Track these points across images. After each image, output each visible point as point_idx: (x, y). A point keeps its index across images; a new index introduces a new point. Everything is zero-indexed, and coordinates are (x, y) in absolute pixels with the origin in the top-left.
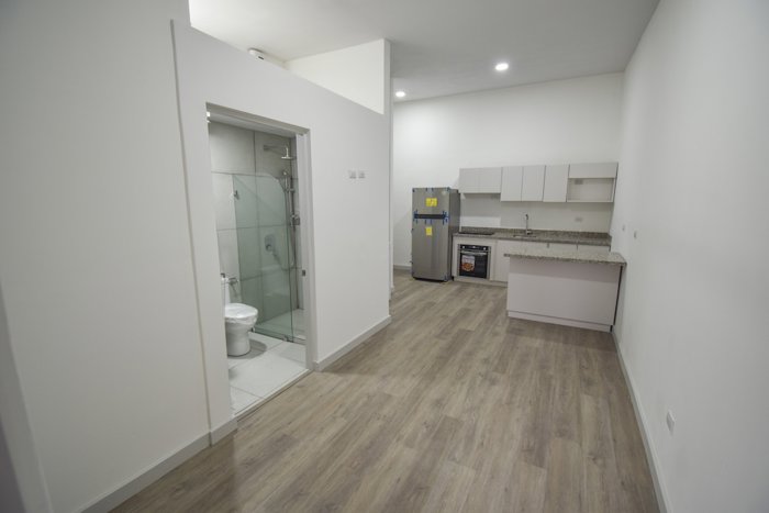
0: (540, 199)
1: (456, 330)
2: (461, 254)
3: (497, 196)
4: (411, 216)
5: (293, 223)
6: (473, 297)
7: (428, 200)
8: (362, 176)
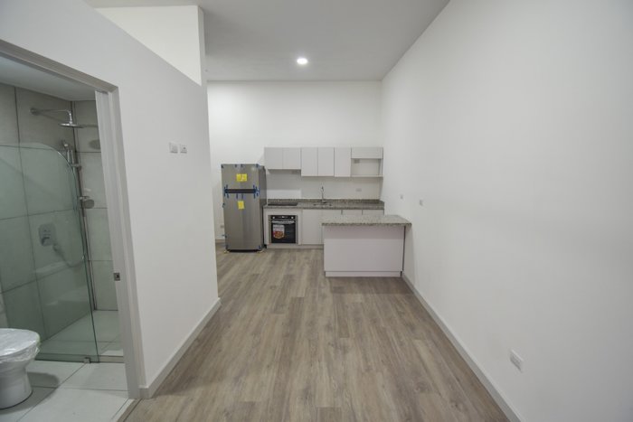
0: (332, 175)
1: (288, 300)
2: (272, 224)
3: (298, 172)
4: (221, 191)
5: (82, 205)
6: (289, 263)
7: (238, 176)
8: (184, 151)
